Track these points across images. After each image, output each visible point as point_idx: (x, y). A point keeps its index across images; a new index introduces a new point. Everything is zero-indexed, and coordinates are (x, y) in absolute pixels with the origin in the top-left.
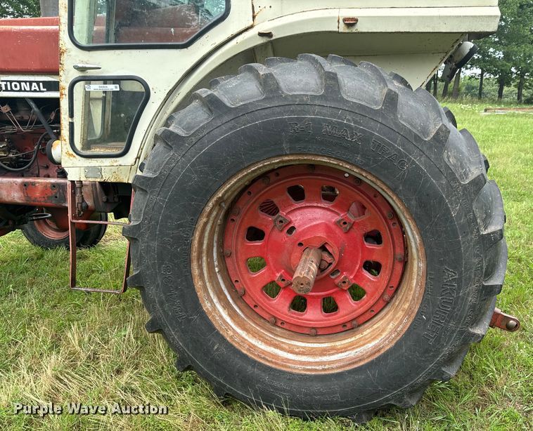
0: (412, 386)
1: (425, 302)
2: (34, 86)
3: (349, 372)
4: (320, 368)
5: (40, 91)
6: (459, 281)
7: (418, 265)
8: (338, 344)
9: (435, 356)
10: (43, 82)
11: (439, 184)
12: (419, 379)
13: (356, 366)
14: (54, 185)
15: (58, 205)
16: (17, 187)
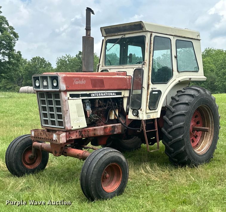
5: (114, 95)
7: (211, 125)
14: (112, 127)
15: (113, 134)
16: (102, 129)
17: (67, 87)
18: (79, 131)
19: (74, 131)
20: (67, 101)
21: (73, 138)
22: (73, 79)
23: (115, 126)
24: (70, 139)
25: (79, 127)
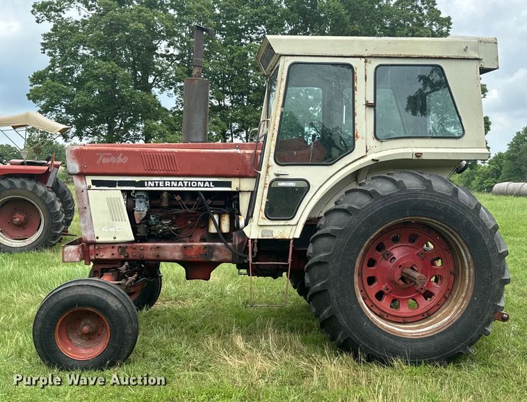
0: (471, 339)
1: (476, 289)
2: (207, 184)
3: (438, 334)
4: (421, 334)
5: (210, 187)
6: (491, 277)
7: (469, 272)
8: (423, 324)
9: (482, 320)
10: (213, 182)
11: (479, 229)
12: (475, 335)
13: (440, 331)
14: (206, 247)
15: (206, 260)
16: (179, 249)
17: (81, 168)
18: (120, 247)
19: (108, 245)
20: (85, 191)
21: (105, 257)
22: (97, 154)
23: (215, 246)
24: (97, 257)
25: (115, 238)
